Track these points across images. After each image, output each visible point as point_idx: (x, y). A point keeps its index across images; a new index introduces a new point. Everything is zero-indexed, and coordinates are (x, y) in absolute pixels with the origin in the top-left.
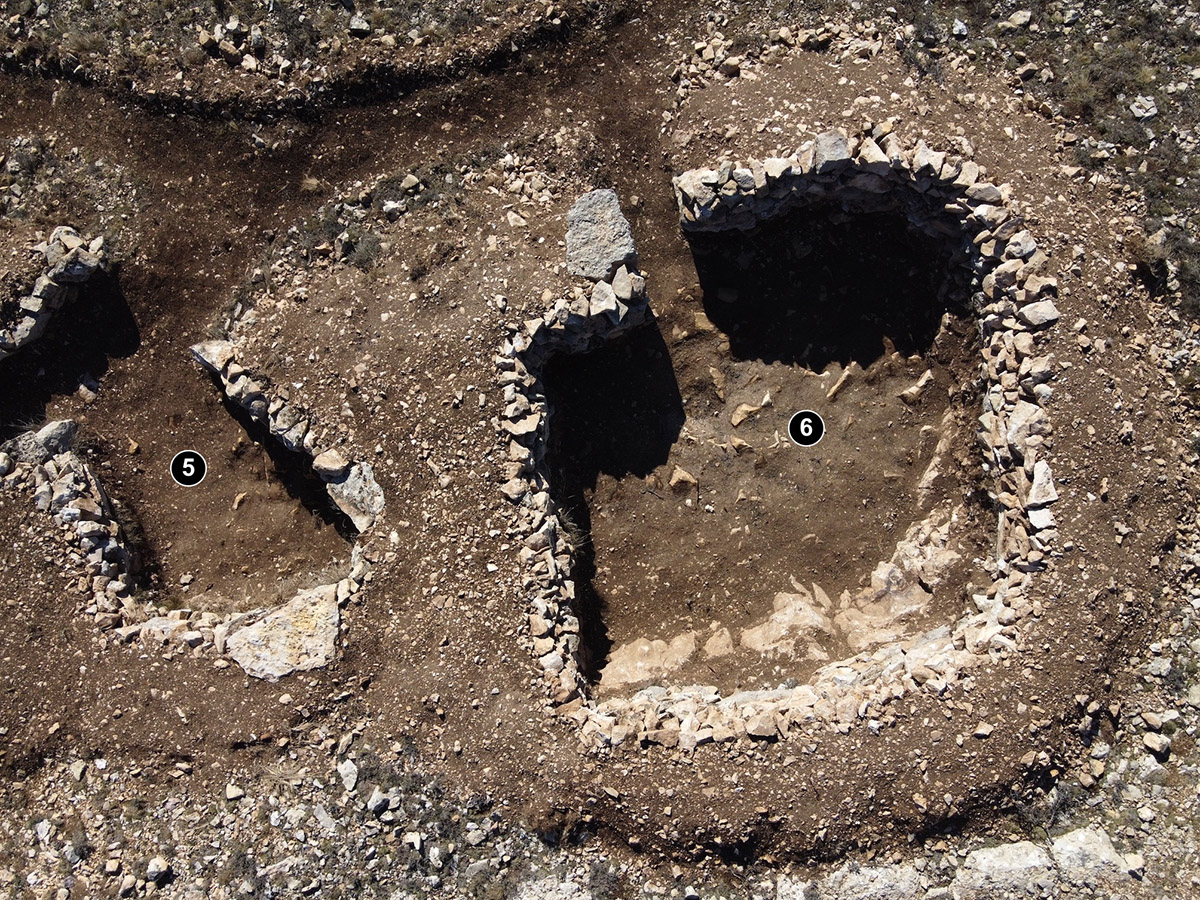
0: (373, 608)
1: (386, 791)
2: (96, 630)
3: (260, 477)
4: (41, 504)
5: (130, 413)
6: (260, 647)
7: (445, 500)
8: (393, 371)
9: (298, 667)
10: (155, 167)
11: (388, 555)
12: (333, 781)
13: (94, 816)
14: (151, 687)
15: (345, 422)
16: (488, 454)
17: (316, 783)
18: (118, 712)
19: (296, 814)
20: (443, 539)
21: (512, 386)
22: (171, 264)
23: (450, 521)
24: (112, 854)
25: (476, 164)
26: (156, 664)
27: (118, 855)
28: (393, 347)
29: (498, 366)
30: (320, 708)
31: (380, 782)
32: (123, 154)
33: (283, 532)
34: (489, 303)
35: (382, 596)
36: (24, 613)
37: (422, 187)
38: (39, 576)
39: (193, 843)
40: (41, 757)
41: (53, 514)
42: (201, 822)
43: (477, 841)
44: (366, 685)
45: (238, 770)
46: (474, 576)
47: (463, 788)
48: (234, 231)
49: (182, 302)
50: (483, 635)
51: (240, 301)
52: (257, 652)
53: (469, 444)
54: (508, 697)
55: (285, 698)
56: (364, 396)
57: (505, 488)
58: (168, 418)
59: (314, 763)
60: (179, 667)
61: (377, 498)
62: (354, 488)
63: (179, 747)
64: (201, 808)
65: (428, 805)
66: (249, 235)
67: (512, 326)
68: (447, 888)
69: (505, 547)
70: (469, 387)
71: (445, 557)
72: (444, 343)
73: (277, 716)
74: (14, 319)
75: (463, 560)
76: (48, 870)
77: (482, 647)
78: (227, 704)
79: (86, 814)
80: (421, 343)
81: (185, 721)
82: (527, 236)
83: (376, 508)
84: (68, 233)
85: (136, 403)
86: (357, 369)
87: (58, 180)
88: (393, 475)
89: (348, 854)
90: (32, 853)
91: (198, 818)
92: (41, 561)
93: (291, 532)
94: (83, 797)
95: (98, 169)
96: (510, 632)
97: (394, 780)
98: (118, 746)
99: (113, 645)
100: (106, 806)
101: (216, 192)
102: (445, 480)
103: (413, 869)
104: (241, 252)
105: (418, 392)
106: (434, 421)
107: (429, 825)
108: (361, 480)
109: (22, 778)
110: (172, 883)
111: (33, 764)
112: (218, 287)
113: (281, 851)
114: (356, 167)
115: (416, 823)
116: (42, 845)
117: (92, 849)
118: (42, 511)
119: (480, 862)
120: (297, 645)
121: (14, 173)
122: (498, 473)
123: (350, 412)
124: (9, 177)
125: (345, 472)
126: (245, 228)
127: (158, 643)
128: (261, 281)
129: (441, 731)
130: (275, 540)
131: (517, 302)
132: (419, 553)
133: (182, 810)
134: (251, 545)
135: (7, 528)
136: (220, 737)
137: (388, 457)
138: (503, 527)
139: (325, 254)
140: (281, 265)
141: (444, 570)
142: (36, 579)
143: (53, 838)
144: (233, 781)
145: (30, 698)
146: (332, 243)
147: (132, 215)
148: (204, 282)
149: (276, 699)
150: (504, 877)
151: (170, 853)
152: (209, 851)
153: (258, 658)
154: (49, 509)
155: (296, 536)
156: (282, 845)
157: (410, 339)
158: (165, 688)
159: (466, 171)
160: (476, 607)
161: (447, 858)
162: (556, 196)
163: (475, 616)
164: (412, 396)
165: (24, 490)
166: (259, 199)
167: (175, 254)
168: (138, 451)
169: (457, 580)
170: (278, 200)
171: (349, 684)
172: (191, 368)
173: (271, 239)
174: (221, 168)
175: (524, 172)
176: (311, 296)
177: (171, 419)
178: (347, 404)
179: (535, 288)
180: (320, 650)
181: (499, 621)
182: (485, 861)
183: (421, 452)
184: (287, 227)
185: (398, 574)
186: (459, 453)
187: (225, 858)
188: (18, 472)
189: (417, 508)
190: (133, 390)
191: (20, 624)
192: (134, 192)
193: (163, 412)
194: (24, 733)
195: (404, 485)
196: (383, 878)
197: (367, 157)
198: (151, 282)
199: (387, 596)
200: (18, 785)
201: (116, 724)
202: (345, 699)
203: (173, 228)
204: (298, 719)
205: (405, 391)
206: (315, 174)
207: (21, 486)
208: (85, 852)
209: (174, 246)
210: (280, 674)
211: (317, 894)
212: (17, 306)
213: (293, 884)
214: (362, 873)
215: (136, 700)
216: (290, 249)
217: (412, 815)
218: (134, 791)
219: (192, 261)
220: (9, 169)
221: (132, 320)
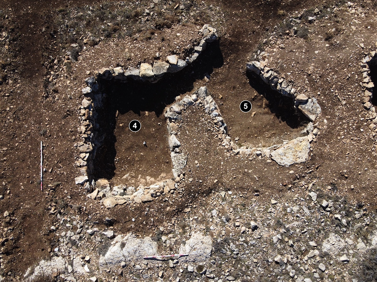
0: (320, 143)
1: (327, 201)
2: (225, 151)
3: (261, 106)
4: (207, 111)
5: (219, 86)
6: (282, 156)
7: (344, 109)
8: (323, 68)
9: (296, 162)
10: (229, 7)
11: (324, 126)
12: (308, 198)
13: (229, 208)
14: (245, 169)
15: (306, 85)
16: (359, 94)
17: (302, 199)
18: (234, 176)
19: (296, 208)
20: (344, 121)
21: (366, 72)
22: (236, 38)
23: (347, 115)
24: (237, 220)
25: (337, 5)
26: (246, 161)
27: (239, 221)
28: (322, 61)
29: (361, 66)
30: (303, 175)
31: (325, 199)
32: (219, 3)
33: (268, 124)
34: (358, 46)
35: (323, 140)
36: (203, 145)
37: (320, 13)
38: (206, 134)
39: (262, 217)
40: (211, 190)
41: (210, 114)
42: (264, 211)
43: (359, 217)
44: (317, 168)
45: (275, 195)
46: (355, 133)
47: (353, 200)
48: (256, 27)
49: (239, 50)
50: (361, 151)
51: (259, 49)
52: (282, 157)
53: (353, 91)
54: (371, 171)
55: (291, 172)
56: (313, 77)
57: (365, 105)
58: (231, 88)
59: (301, 193)
60: (254, 163)
61: (318, 109)
62: (310, 106)
63: (255, 187)
64: (263, 207)
65: (342, 206)
66: (260, 29)
67: (366, 53)
68: (348, 232)
69: (365, 124)
70: (352, 73)
71: (346, 127)
72: (342, 59)
73: (288, 177)
74: (191, 54)
75: (352, 128)
76: (217, 225)
77: (360, 155)
78: (272, 174)
79: (226, 208)
80: (333, 60)
81: (257, 179)
82: (364, 26)
83: (318, 112)
84: (209, 26)
85: (221, 83)
86: (310, 68)
87: (198, 11)
88: (324, 101)
89: (315, 221)
90: (211, 220)
91: (263, 210)
92: (207, 129)
93: (271, 124)
94: (225, 203)
95: (211, 8)
96: (370, 150)
97: (330, 198)
98: (235, 187)
99: (231, 155)
100: (233, 205)
101: (250, 15)
102: (344, 102)
103: (337, 226)
104: (258, 34)
105: (333, 75)
106: (340, 84)
107: (341, 212)
108: (312, 104)
109: (205, 197)
110: (257, 230)
111: (209, 192)
112: (251, 45)
113: (291, 220)
114: (295, 7)
115: (337, 211)
116: (214, 217)
117: (230, 219)
118: (206, 113)
119: (358, 224)
120: (296, 155)
121: (182, 9)
122: (362, 100)
123: (308, 82)
124: (181, 11)
125: (307, 101)
126: (259, 26)
127: (247, 155)
128: (266, 43)
129: (346, 182)
130: (265, 127)
131: (367, 46)
132: (335, 126)
133: (257, 207)
134: (258, 128)
135: (197, 118)
136: (269, 184)
137: (322, 96)
138: (364, 117)
139: (288, 34)
140: (272, 38)
141: (346, 131)
142: (205, 135)
143: (218, 215)
144: (273, 198)
145: (208, 171)
146: (290, 31)
147: (223, 22)
148: (247, 44)
149: (288, 172)
150: (367, 229)
151: (255, 220)
152: (267, 220)
153: (282, 159)
154: (209, 112)
155: (273, 126)
156: (291, 218)
157: (328, 58)
158: (250, 169)
159: (334, 8)
160: (357, 142)
161: (348, 223)
162: (366, 15)
163: (357, 145)
164: (331, 76)
165: (201, 106)
166: (263, 17)
167: (237, 35)
168: (222, 98)
169: (350, 134)
170: (269, 18)
171: (312, 168)
172: (240, 71)
173: (267, 30)
174: (251, 8)
175: (354, 8)
176: (286, 47)
177: (232, 88)
178: (307, 79)
179: (373, 41)
180: (304, 156)
181: (366, 147)
182: (361, 224)
183: (335, 94)
184: (273, 26)
185: (328, 133)
186: (349, 94)
187: (273, 222)
188: (199, 101)
189: (333, 112)
190: (221, 78)
191: (203, 148)
192: (223, 15)
193: (230, 86)
194: (207, 182)
195: (328, 104)
196: (326, 229)
197: (299, 3)
198: (230, 44)
199: (324, 140)
200: (204, 199)
201: (235, 180)
202: (310, 172)
203: (236, 26)
204: (296, 178)
205: (328, 74)
206: (282, 9)
207: (200, 105)
208: (228, 220)
209: (237, 32)
210: (290, 164)
211: (306, 233)
212: (193, 49)
213: (298, 230)
214: (320, 227)
215: (240, 173)
216: (274, 33)
217: (336, 209)
218: (241, 201)
219: (243, 37)
220: (181, 8)
221: (222, 56)
